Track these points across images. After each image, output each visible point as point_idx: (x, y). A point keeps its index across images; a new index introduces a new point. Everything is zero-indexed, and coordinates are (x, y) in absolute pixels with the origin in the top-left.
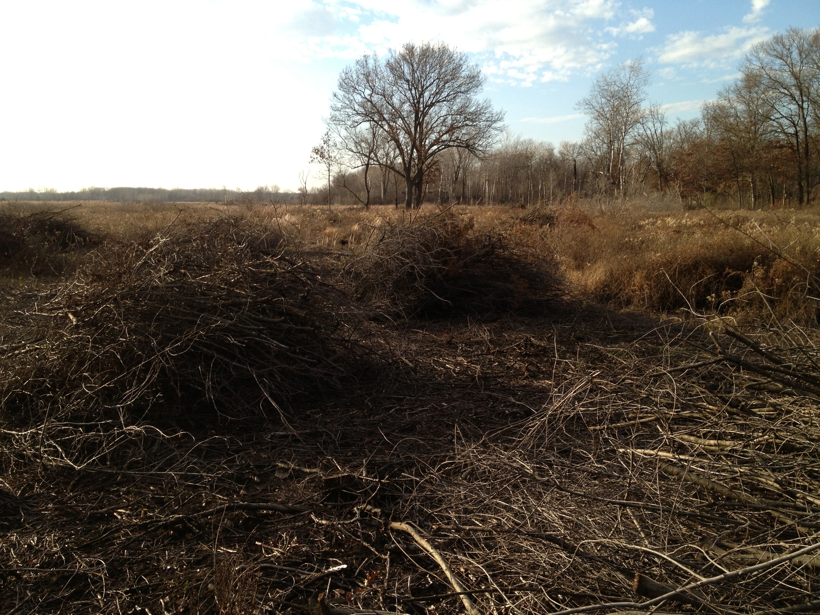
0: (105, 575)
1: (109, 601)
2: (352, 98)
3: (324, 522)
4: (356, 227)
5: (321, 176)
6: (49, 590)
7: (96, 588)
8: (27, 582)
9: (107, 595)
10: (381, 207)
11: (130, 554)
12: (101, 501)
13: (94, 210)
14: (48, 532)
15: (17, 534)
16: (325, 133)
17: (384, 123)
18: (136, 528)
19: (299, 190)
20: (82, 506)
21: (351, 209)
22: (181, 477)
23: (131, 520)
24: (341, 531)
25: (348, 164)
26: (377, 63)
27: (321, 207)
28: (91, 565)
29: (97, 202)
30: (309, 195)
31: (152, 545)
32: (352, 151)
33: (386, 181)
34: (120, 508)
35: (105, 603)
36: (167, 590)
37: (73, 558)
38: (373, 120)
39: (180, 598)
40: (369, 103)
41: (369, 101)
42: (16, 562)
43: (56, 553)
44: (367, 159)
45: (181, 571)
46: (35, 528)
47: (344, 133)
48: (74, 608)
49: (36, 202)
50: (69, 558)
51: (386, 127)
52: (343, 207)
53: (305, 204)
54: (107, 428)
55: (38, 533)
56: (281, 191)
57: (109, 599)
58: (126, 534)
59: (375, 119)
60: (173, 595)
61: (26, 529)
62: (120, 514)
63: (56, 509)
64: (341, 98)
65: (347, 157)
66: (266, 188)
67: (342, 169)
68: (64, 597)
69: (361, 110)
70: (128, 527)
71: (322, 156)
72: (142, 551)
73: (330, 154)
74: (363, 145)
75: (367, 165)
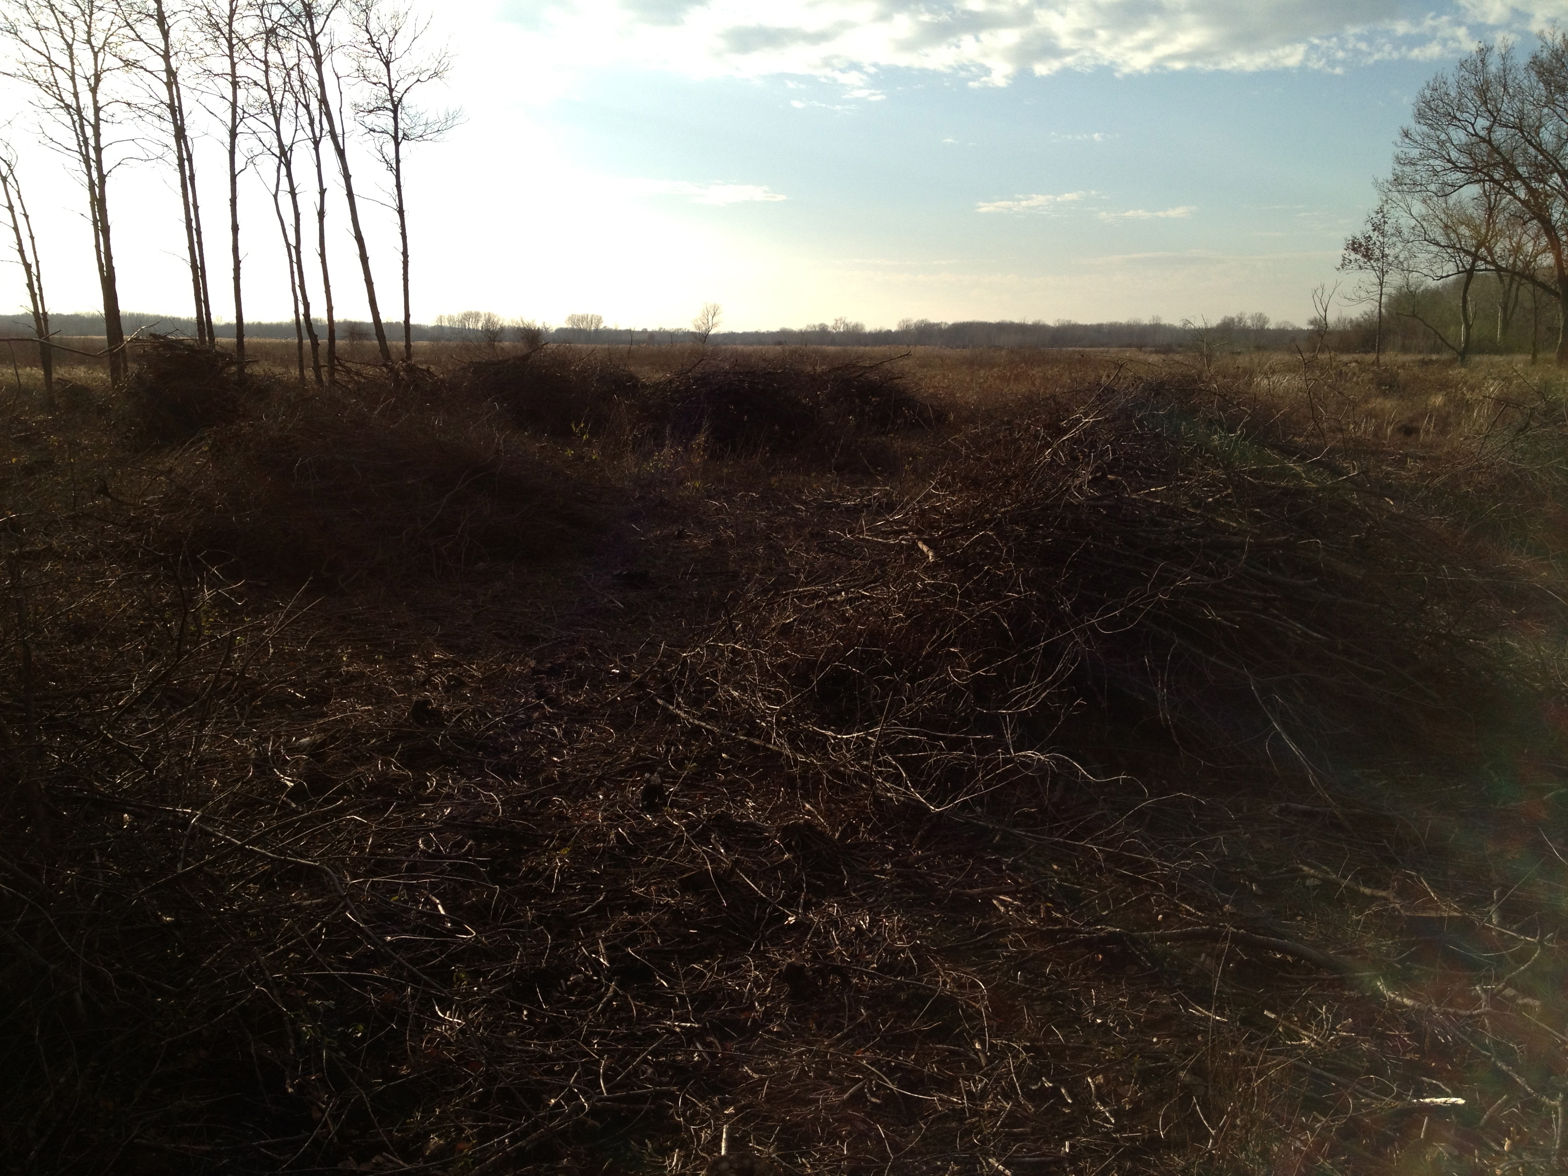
0: (986, 1008)
1: (995, 1058)
2: (1443, 137)
3: (1407, 1001)
4: (1438, 400)
5: (1363, 295)
6: (895, 1012)
7: (973, 1028)
8: (859, 991)
9: (992, 1046)
10: (1497, 358)
11: (1026, 981)
12: (970, 875)
13: (925, 363)
14: (886, 912)
15: (839, 904)
16: (1377, 208)
17: (1517, 184)
18: (1033, 935)
19: (1311, 323)
20: (939, 878)
21: (1424, 363)
22: (1108, 857)
23: (1024, 918)
24: (1443, 1027)
25: (1425, 271)
26: (1509, 63)
27: (1356, 356)
28: (961, 986)
29: (929, 349)
30: (1332, 333)
31: (1065, 972)
32: (1437, 244)
33: (1511, 305)
34: (1005, 894)
35: (990, 1061)
36: (1100, 1063)
37: (931, 967)
38: (1492, 179)
39: (1125, 1083)
40: (1483, 145)
41: (1483, 140)
42: (840, 952)
43: (903, 950)
44: (1469, 259)
45: (1122, 1033)
46: (865, 900)
47: (1418, 208)
48: (938, 1054)
49: (831, 349)
50: (925, 966)
51: (1522, 194)
52: (1408, 358)
53: (1322, 350)
54: (984, 747)
55: (870, 910)
56: (1272, 325)
57: (998, 1055)
58: (1016, 943)
59: (1497, 176)
60: (1112, 1075)
61: (852, 899)
62: (1002, 903)
63: (899, 875)
64: (1418, 138)
65: (1423, 256)
66: (1240, 320)
67: (1411, 281)
68: (919, 1032)
69: (1464, 160)
70: (1021, 930)
71: (1368, 256)
72: (1047, 979)
73: (1387, 251)
74: (1464, 230)
75: (1470, 273)
